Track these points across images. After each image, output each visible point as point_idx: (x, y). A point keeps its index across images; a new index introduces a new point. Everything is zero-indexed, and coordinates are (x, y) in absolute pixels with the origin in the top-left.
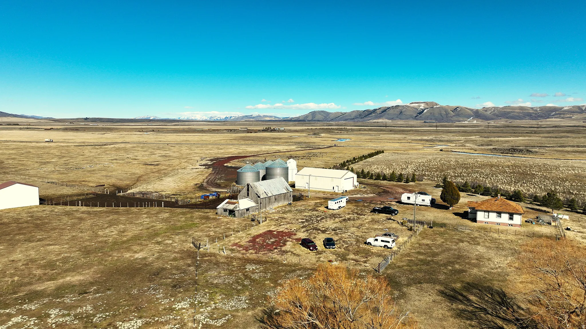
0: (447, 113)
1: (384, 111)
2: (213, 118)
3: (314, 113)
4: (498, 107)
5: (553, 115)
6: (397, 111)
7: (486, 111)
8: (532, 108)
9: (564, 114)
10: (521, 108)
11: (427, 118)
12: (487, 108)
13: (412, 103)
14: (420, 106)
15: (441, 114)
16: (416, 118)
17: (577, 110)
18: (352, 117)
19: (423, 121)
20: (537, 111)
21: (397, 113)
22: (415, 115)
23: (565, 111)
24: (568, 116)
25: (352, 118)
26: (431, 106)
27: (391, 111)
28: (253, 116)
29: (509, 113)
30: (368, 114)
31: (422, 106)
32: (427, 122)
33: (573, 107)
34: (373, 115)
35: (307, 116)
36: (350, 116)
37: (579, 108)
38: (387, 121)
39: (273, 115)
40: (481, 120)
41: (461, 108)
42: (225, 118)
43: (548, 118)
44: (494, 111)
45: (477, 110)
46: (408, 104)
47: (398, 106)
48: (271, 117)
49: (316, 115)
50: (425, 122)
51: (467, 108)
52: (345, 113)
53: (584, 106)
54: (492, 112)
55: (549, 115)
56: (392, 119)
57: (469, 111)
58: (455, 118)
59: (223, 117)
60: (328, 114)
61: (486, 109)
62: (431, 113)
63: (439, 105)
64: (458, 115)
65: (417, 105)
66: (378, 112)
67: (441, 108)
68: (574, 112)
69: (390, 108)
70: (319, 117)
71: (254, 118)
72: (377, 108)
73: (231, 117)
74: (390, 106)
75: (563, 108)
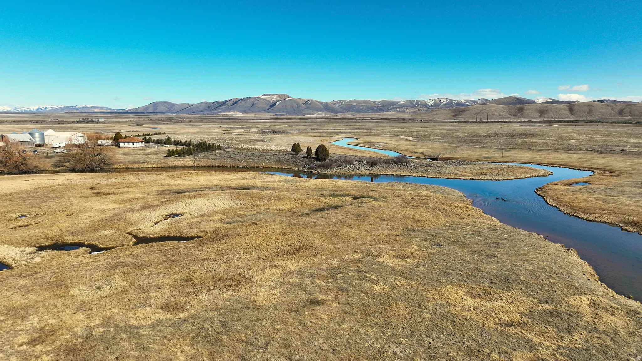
0: (299, 106)
1: (235, 103)
2: (18, 108)
3: (155, 105)
4: (345, 101)
5: (391, 109)
6: (249, 103)
7: (335, 104)
8: (374, 102)
9: (400, 108)
10: (365, 102)
11: (279, 111)
12: (335, 101)
13: (264, 95)
14: (272, 98)
15: (292, 107)
16: (268, 110)
17: (410, 104)
18: (201, 108)
19: (274, 114)
20: (378, 105)
21: (249, 105)
22: (267, 108)
23: (401, 105)
24: (403, 110)
25: (201, 110)
26: (283, 98)
27: (243, 103)
28: (77, 107)
29: (355, 106)
30: (218, 105)
31: (275, 98)
32: (278, 115)
33: (407, 101)
34: (224, 107)
35: (147, 108)
36: (198, 108)
37: (411, 102)
38: (238, 113)
39: (105, 106)
40: (330, 113)
41: (312, 101)
42: (38, 109)
43: (387, 111)
44: (342, 104)
45: (327, 103)
46: (260, 96)
47: (250, 97)
48: (101, 108)
49: (158, 106)
50: (276, 115)
51: (317, 101)
52: (193, 105)
53: (414, 101)
54: (340, 105)
55: (388, 108)
56: (243, 112)
57: (320, 104)
58: (306, 111)
59: (34, 108)
60: (172, 105)
61: (334, 103)
62: (283, 106)
63: (291, 97)
64: (309, 108)
65: (269, 97)
66: (229, 104)
67: (293, 101)
68: (407, 107)
69: (241, 99)
70: (161, 108)
71: (78, 109)
72: (228, 99)
73: (46, 108)
74: (241, 97)
75: (399, 102)
